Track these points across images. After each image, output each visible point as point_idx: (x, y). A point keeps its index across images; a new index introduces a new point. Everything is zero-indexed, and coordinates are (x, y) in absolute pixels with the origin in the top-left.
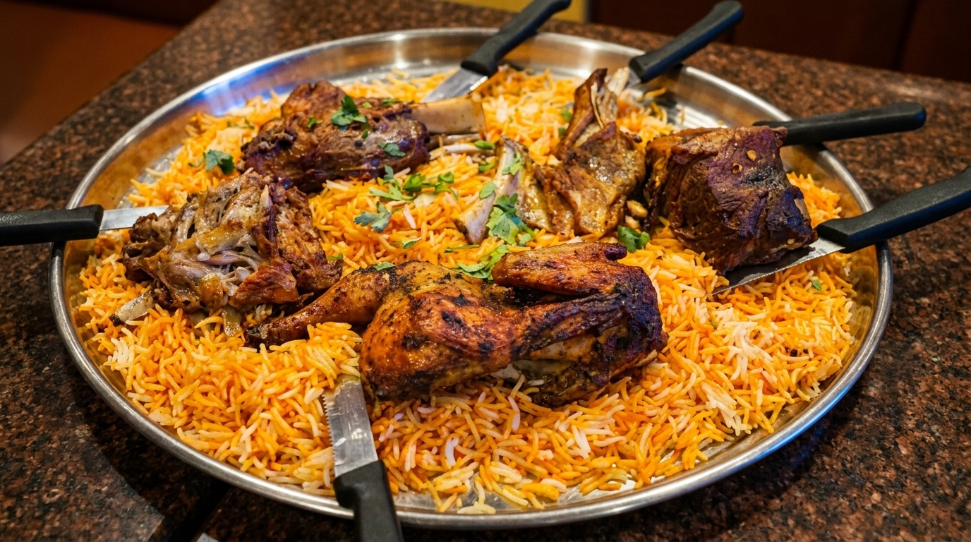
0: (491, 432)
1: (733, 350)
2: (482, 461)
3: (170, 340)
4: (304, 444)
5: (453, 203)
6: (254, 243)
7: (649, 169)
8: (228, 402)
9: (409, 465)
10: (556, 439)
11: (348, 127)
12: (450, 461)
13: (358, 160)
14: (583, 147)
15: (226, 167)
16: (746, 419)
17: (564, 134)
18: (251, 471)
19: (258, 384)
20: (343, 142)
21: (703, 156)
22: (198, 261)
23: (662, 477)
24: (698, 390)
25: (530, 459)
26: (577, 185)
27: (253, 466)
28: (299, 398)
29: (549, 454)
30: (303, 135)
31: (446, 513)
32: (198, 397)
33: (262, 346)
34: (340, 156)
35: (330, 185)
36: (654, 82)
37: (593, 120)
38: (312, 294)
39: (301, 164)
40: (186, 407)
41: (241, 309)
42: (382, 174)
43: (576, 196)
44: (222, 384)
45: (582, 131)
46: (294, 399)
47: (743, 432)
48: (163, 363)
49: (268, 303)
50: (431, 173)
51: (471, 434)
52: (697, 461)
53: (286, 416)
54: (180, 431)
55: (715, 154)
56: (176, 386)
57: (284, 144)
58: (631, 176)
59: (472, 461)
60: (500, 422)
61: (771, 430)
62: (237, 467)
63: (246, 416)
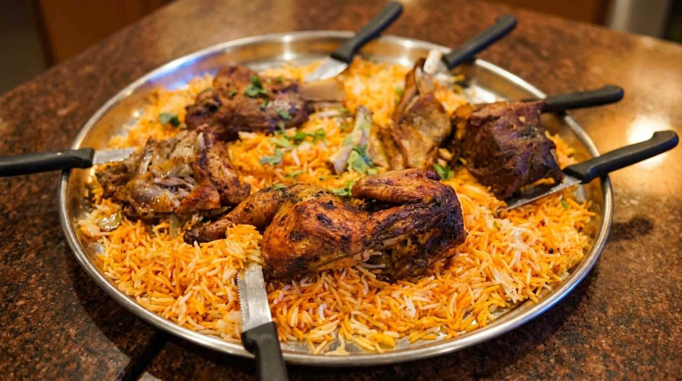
0: (349, 298)
1: (511, 245)
2: (342, 320)
3: (134, 239)
4: (222, 306)
5: (325, 149)
6: (192, 172)
7: (454, 129)
8: (171, 279)
9: (293, 321)
10: (392, 303)
11: (255, 97)
12: (321, 318)
13: (263, 119)
14: (411, 110)
15: (174, 122)
16: (520, 292)
17: (398, 104)
18: (186, 325)
19: (192, 266)
20: (252, 108)
21: (490, 119)
22: (154, 184)
23: (465, 331)
24: (488, 271)
25: (375, 317)
26: (407, 136)
27: (187, 322)
28: (219, 275)
29: (388, 313)
30: (225, 101)
31: (318, 355)
32: (152, 275)
33: (196, 243)
34: (251, 116)
35: (243, 135)
36: (457, 70)
37: (417, 93)
38: (230, 207)
39: (224, 122)
40: (143, 282)
41: (181, 217)
42: (278, 128)
43: (405, 143)
44: (169, 267)
45: (410, 100)
46: (216, 275)
47: (518, 301)
48: (129, 253)
49: (201, 212)
50: (310, 128)
51: (335, 300)
52: (488, 321)
53: (210, 288)
54: (138, 298)
55: (497, 118)
56: (136, 268)
57: (212, 109)
58: (442, 131)
59: (337, 319)
60: (355, 293)
61: (536, 300)
62: (176, 323)
63: (183, 289)
